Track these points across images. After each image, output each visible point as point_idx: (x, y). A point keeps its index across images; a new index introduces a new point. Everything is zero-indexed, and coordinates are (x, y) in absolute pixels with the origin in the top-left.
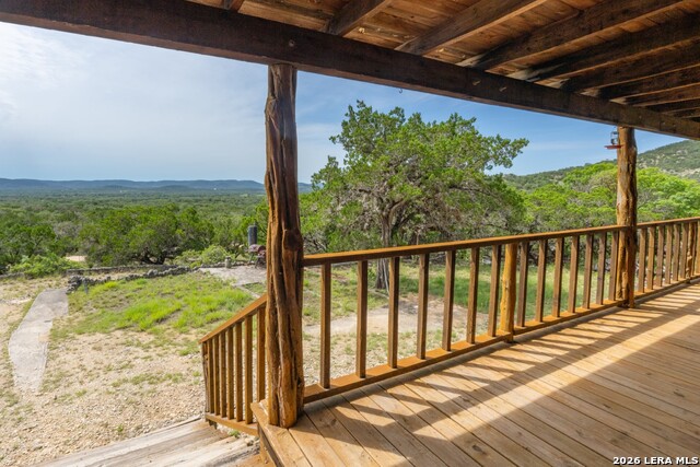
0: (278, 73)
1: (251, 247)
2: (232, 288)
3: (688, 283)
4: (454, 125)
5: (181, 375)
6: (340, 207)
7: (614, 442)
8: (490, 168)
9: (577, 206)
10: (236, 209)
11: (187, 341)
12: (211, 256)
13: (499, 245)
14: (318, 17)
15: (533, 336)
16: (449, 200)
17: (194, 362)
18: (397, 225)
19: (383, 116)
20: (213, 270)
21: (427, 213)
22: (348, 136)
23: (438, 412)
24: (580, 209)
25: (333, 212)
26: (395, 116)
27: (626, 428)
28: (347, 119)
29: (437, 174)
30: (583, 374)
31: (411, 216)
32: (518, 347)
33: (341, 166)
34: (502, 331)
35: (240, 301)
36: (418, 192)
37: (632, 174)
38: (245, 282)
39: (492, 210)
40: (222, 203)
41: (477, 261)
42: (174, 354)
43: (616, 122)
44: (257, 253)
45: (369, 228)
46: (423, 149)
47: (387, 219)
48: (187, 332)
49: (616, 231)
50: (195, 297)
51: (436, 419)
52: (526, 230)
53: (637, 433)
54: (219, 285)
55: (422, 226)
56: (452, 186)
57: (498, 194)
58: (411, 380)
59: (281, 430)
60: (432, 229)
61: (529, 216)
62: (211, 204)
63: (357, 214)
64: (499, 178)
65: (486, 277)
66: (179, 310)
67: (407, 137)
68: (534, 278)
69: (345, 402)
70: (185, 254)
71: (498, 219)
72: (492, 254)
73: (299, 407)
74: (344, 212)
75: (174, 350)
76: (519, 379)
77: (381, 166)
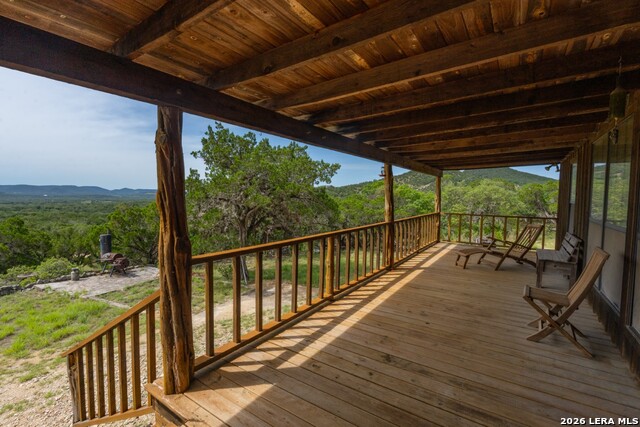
0: (168, 113)
1: (105, 257)
2: (84, 300)
3: (418, 253)
4: (293, 150)
5: (26, 402)
6: (201, 214)
7: (381, 342)
8: (318, 183)
9: (368, 209)
10: (77, 217)
11: (28, 366)
12: (50, 270)
13: (323, 238)
14: (199, 73)
15: (344, 295)
16: (290, 207)
17: (42, 384)
18: (251, 227)
19: (239, 138)
20: (54, 285)
21: (275, 216)
22: (208, 152)
23: (291, 352)
24: (370, 211)
25: (195, 218)
26: (248, 138)
27: (386, 333)
28: (207, 137)
29: (282, 187)
30: (369, 311)
31: (262, 219)
32: (336, 302)
33: (202, 177)
34: (327, 294)
35: (96, 312)
36: (268, 200)
37: (391, 190)
38: (99, 292)
39: (319, 213)
40: (56, 211)
41: (311, 250)
42: (11, 382)
43: (383, 161)
44: (112, 262)
45: (228, 231)
46: (271, 167)
47: (243, 222)
48: (27, 356)
49: (384, 225)
50: (33, 317)
51: (289, 357)
52: (340, 226)
53: (391, 335)
54: (63, 300)
55: (271, 227)
56: (293, 196)
57: (323, 201)
58: (272, 337)
59: (177, 396)
60: (278, 228)
61: (342, 216)
62: (40, 212)
63: (218, 219)
64: (323, 189)
65: (317, 262)
66: (11, 335)
67: (258, 157)
68: (344, 259)
69: (227, 363)
70: (11, 271)
71: (323, 219)
72: (320, 245)
73: (191, 375)
74: (206, 218)
75: (11, 379)
76: (337, 321)
77: (238, 179)
